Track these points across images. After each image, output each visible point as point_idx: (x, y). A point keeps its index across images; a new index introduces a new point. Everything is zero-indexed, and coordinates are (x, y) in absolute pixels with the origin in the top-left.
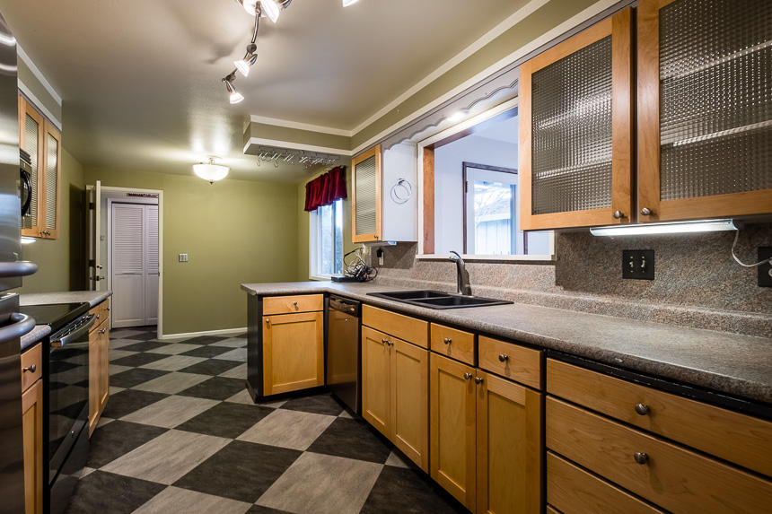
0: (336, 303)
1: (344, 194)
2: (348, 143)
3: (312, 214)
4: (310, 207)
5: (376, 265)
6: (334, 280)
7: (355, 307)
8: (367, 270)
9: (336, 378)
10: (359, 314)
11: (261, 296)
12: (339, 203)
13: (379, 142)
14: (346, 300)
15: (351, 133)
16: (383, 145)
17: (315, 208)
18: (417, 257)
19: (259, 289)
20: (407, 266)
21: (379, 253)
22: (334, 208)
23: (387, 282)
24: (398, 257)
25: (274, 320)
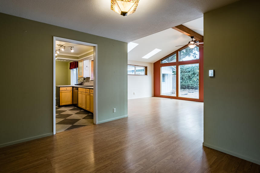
0: (74, 88)
1: (78, 67)
2: (78, 58)
3: (71, 70)
4: (70, 69)
5: (84, 82)
6: (75, 85)
7: (77, 88)
8: (82, 83)
9: (75, 103)
10: (78, 89)
11: (59, 87)
12: (77, 68)
13: (83, 59)
14: (76, 88)
15: (78, 56)
16: (83, 60)
17: (72, 69)
18: (90, 80)
19: (59, 86)
20: (89, 82)
21: (84, 79)
22: (77, 69)
23: (86, 85)
24: (88, 80)
25: (62, 91)
